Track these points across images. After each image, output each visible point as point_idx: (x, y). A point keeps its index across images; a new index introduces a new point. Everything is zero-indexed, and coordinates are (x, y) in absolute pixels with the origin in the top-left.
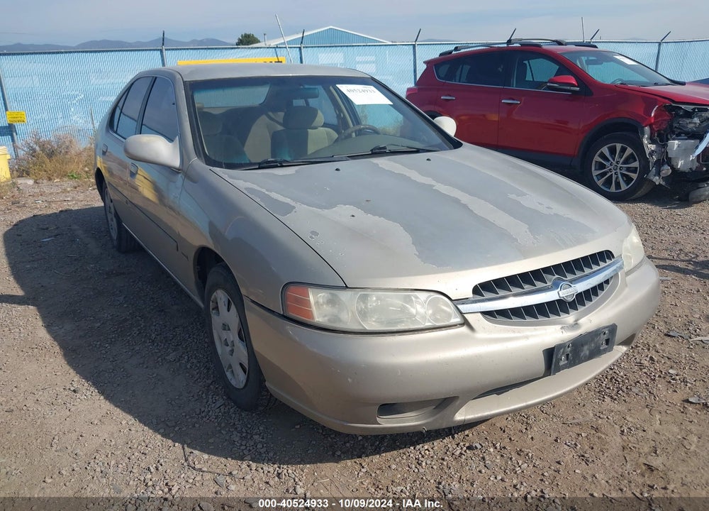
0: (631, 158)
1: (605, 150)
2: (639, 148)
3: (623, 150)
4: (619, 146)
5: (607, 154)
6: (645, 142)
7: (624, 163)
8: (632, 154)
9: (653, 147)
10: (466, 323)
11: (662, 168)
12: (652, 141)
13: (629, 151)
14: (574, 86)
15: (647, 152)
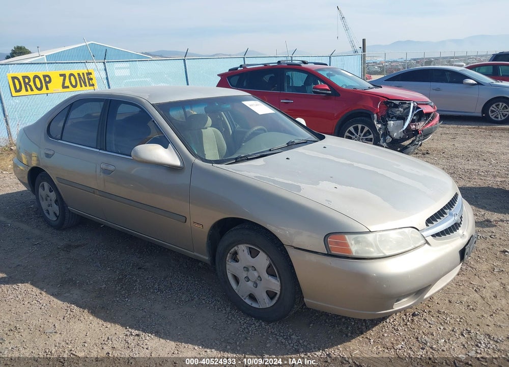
0: (368, 133)
1: (351, 129)
2: (373, 127)
3: (363, 128)
4: (360, 126)
5: (353, 131)
6: (376, 123)
7: (363, 136)
8: (368, 130)
9: (379, 126)
10: (427, 242)
11: (386, 138)
12: (379, 123)
13: (366, 129)
14: (328, 90)
15: (377, 129)
